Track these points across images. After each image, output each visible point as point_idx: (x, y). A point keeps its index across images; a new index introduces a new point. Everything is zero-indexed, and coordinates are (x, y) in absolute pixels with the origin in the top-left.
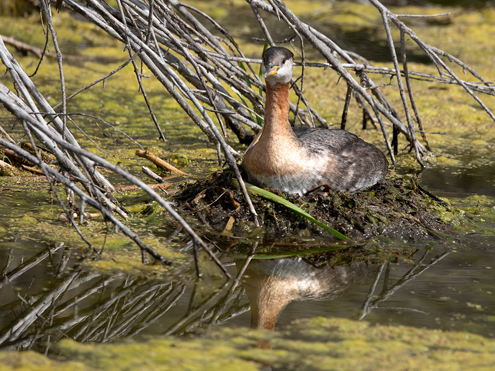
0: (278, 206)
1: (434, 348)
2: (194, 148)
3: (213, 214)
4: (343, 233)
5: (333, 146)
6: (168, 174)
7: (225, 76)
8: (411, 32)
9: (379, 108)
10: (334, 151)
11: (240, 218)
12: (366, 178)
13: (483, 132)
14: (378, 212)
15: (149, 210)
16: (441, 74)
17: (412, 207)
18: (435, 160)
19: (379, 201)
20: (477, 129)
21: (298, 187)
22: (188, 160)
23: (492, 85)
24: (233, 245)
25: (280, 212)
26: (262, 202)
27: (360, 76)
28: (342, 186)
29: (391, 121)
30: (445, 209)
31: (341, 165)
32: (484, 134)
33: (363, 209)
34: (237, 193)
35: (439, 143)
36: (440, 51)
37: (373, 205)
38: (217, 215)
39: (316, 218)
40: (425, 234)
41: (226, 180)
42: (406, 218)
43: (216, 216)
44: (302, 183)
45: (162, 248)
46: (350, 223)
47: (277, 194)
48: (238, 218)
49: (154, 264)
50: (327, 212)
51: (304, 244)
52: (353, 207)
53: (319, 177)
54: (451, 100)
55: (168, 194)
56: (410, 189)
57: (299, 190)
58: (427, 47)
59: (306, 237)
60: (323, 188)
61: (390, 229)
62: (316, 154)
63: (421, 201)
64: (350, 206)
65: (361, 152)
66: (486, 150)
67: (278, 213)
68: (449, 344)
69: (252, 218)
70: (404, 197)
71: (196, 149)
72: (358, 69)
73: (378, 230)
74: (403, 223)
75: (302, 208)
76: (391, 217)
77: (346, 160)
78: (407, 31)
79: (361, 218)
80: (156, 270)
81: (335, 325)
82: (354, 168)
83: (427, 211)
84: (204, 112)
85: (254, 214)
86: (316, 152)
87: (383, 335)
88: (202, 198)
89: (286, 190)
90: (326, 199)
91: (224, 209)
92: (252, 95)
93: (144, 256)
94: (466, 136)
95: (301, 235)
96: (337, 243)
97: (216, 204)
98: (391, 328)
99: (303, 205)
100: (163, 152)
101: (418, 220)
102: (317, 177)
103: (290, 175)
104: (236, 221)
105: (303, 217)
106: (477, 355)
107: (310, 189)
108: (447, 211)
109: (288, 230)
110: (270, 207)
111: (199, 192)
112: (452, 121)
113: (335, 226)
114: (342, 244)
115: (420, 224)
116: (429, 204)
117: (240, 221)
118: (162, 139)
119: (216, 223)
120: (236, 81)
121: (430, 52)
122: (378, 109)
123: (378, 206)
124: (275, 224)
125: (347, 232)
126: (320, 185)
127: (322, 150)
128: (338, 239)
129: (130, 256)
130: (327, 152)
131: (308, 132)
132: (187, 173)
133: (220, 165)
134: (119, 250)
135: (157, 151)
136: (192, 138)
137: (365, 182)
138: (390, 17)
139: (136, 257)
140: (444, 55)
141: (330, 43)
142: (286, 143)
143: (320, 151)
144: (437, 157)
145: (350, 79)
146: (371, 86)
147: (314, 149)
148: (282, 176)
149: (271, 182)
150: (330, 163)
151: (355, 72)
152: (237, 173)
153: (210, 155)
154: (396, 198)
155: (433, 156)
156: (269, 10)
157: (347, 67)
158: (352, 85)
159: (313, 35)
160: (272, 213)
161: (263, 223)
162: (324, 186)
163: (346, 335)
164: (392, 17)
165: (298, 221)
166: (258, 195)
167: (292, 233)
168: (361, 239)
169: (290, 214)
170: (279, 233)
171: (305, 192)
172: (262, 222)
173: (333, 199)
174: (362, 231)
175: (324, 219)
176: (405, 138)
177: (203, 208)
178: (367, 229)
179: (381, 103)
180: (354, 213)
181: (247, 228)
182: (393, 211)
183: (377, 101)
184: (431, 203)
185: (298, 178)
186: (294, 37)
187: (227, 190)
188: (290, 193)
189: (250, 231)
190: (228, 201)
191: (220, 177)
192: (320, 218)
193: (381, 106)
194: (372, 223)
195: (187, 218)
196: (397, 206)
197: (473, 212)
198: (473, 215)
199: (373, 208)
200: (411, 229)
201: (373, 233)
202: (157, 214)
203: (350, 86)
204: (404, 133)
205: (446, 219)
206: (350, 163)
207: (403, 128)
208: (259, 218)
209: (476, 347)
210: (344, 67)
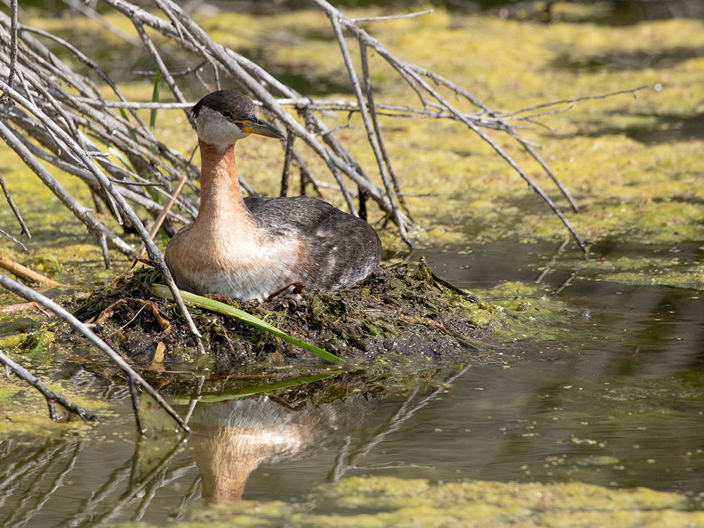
0: (228, 320)
1: (539, 510)
2: (61, 245)
3: (131, 341)
4: (334, 352)
5: (302, 223)
6: (36, 286)
7: (104, 132)
8: (377, 44)
9: (337, 163)
10: (306, 230)
11: (174, 343)
12: (353, 268)
13: (480, 189)
14: (381, 318)
15: (31, 342)
16: (424, 104)
17: (427, 306)
18: (426, 236)
19: (378, 300)
20: (470, 186)
21: (256, 290)
22: (59, 263)
23: (501, 115)
24: (164, 384)
25: (234, 329)
26: (204, 316)
27: (304, 117)
28: (320, 283)
29: (356, 181)
30: (477, 307)
31: (317, 251)
32: (483, 192)
33: (358, 315)
34: (163, 306)
35: (422, 210)
36: (420, 69)
37: (372, 307)
38: (137, 342)
39: (289, 333)
40: (455, 346)
41: (141, 287)
42: (423, 324)
43: (135, 343)
44: (262, 283)
45: (71, 396)
46: (342, 338)
47: (225, 302)
48: (171, 343)
49: (68, 420)
50: (304, 323)
51: (274, 374)
52: (341, 313)
53: (288, 273)
54: (414, 146)
55: (50, 316)
56: (419, 279)
57: (258, 294)
58: (402, 65)
59: (276, 363)
60: (292, 288)
61: (402, 341)
62: (281, 237)
63: (439, 296)
64: (337, 312)
65: (342, 228)
66: (494, 215)
67: (230, 330)
68: (558, 503)
69: (192, 340)
70: (414, 293)
71: (64, 247)
72: (301, 107)
73: (386, 345)
74: (421, 331)
75: (266, 321)
76: (400, 324)
77: (324, 242)
78: (371, 43)
79: (357, 328)
80: (75, 429)
81: (379, 487)
82: (336, 254)
83: (451, 311)
84: (110, 186)
85: (195, 335)
86: (281, 234)
87: (456, 496)
88: (109, 318)
89: (238, 295)
90: (300, 303)
91: (146, 331)
92: (144, 157)
93: (53, 410)
94: (457, 197)
95: (270, 361)
96: (328, 369)
97: (132, 325)
98: (465, 485)
99: (268, 315)
100: (16, 255)
101: (442, 326)
102: (285, 273)
103: (244, 272)
104: (167, 348)
105: (270, 334)
106: (607, 515)
107: (273, 292)
108: (480, 308)
109: (248, 356)
110: (217, 322)
111: (104, 310)
112: (429, 176)
113: (319, 344)
114: (336, 370)
115: (444, 331)
116: (452, 300)
117: (174, 347)
118: (24, 234)
119: (138, 354)
120: (120, 138)
121: (407, 72)
122: (335, 165)
123: (378, 308)
124: (228, 347)
125: (339, 352)
126: (288, 284)
127: (289, 230)
128: (327, 363)
129: (26, 411)
130: (295, 233)
131: (261, 204)
132: (62, 283)
133: (107, 267)
134: (7, 405)
135: (7, 254)
136: (51, 231)
137: (352, 274)
138: (344, 24)
139: (37, 412)
140: (427, 75)
141: (256, 70)
142: (239, 223)
143: (286, 233)
144: (428, 231)
145: (291, 122)
146: (321, 130)
147: (278, 229)
148: (232, 273)
149: (215, 284)
150: (301, 248)
151: (296, 112)
152: (166, 274)
153: (87, 254)
154: (403, 296)
155: (423, 230)
156: (161, 26)
157: (284, 105)
158: (294, 131)
159: (231, 59)
160: (222, 332)
161: (209, 347)
162: (294, 285)
163: (401, 501)
164: (347, 22)
165: (263, 340)
166: (195, 305)
167: (256, 359)
168: (362, 360)
169: (248, 330)
170: (235, 361)
171: (266, 296)
172: (207, 347)
173: (311, 303)
174: (362, 348)
175: (302, 334)
176: (377, 206)
177: (113, 333)
178: (369, 344)
179: (338, 156)
180: (346, 322)
181: (187, 357)
182: (402, 315)
183: (331, 152)
184: (455, 299)
185: (257, 275)
186: (203, 64)
187: (148, 302)
188: (245, 300)
189: (192, 361)
190: (150, 318)
191: (131, 284)
192: (295, 333)
193: (339, 161)
194: (375, 335)
195: (91, 349)
196: (406, 306)
197: (516, 307)
198: (517, 312)
199: (373, 313)
200: (434, 340)
201: (378, 350)
202: (44, 346)
203: (291, 132)
204: (375, 198)
205: (480, 321)
206: (330, 247)
207: (374, 192)
208: (204, 340)
209: (601, 503)
210: (281, 104)
